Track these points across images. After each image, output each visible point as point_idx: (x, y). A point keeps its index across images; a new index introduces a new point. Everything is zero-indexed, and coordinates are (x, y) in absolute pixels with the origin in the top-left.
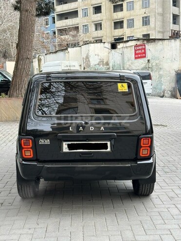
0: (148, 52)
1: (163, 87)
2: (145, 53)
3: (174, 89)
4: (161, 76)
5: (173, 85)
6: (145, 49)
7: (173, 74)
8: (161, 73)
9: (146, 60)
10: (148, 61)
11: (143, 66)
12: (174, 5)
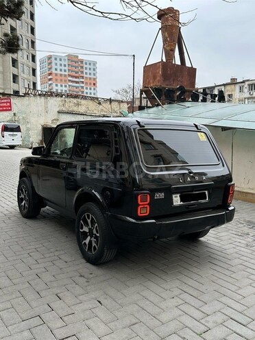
0: (13, 106)
1: (31, 139)
2: (10, 106)
3: (41, 141)
4: (28, 130)
5: (40, 138)
6: (10, 102)
7: (40, 128)
8: (29, 126)
9: (12, 113)
10: (14, 114)
11: (9, 118)
12: (13, 66)
